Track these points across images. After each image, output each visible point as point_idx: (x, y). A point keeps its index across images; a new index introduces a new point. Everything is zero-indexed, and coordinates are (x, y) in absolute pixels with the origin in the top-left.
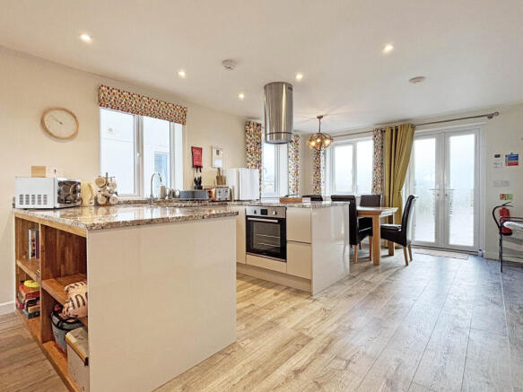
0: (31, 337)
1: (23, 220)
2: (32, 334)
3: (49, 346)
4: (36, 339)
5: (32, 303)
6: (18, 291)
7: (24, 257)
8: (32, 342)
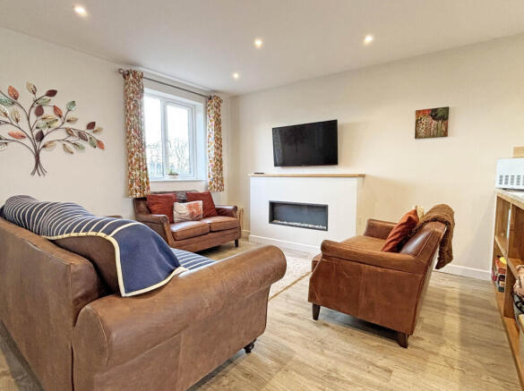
0: (496, 306)
1: (504, 200)
2: (498, 304)
3: (509, 321)
4: (500, 311)
5: (502, 278)
6: (494, 264)
7: (503, 234)
8: (497, 311)
